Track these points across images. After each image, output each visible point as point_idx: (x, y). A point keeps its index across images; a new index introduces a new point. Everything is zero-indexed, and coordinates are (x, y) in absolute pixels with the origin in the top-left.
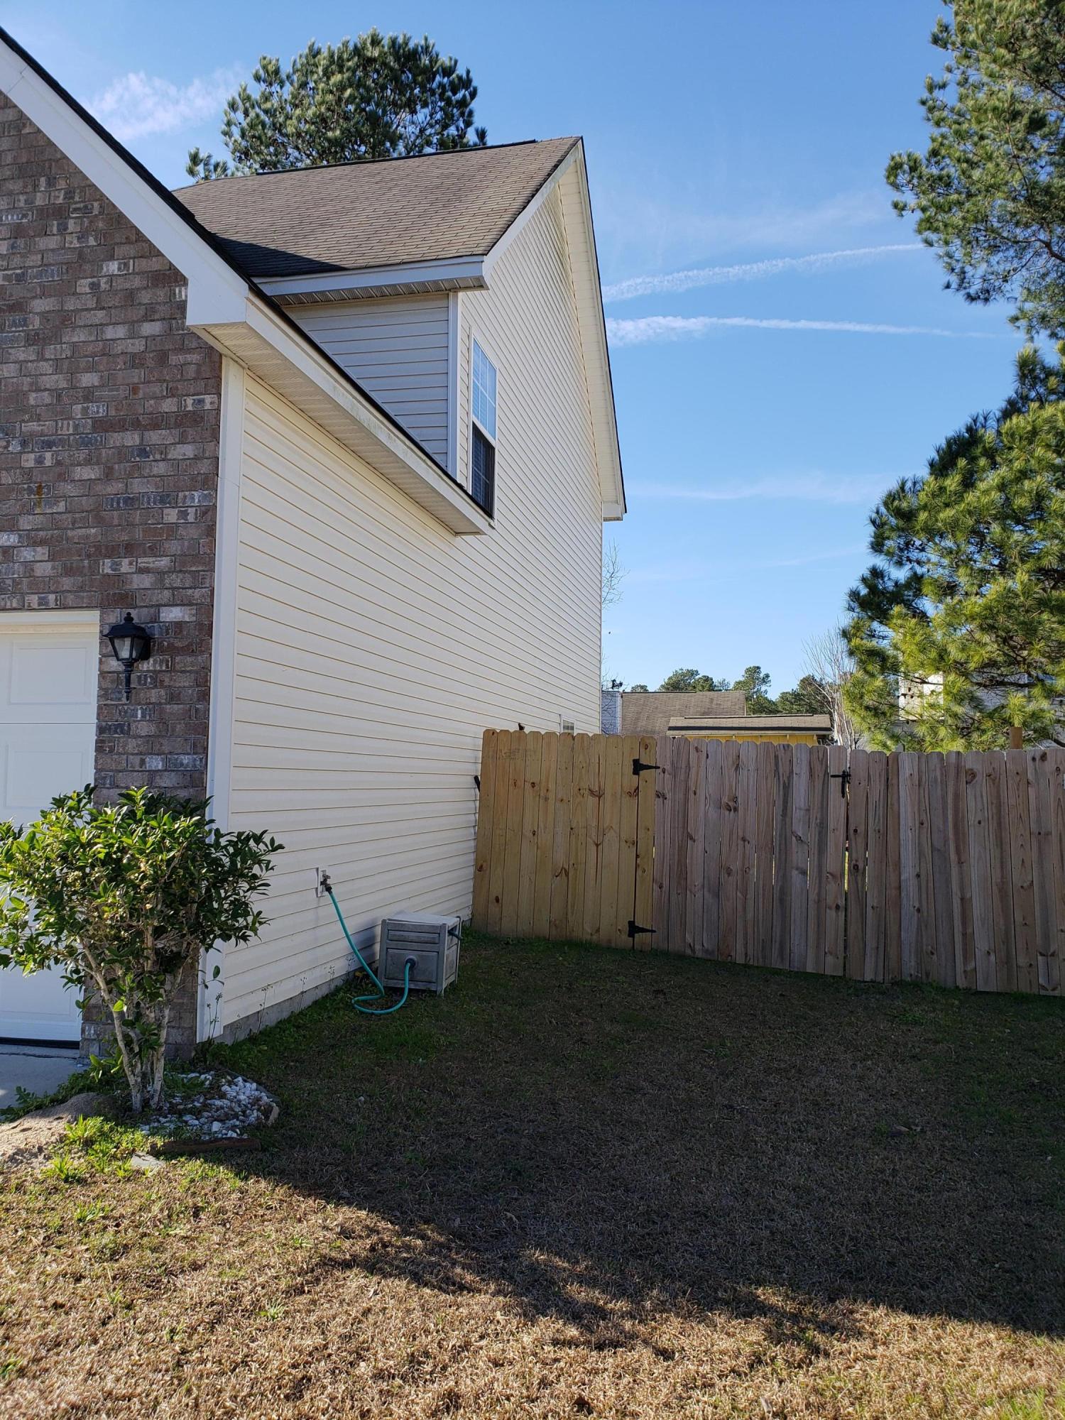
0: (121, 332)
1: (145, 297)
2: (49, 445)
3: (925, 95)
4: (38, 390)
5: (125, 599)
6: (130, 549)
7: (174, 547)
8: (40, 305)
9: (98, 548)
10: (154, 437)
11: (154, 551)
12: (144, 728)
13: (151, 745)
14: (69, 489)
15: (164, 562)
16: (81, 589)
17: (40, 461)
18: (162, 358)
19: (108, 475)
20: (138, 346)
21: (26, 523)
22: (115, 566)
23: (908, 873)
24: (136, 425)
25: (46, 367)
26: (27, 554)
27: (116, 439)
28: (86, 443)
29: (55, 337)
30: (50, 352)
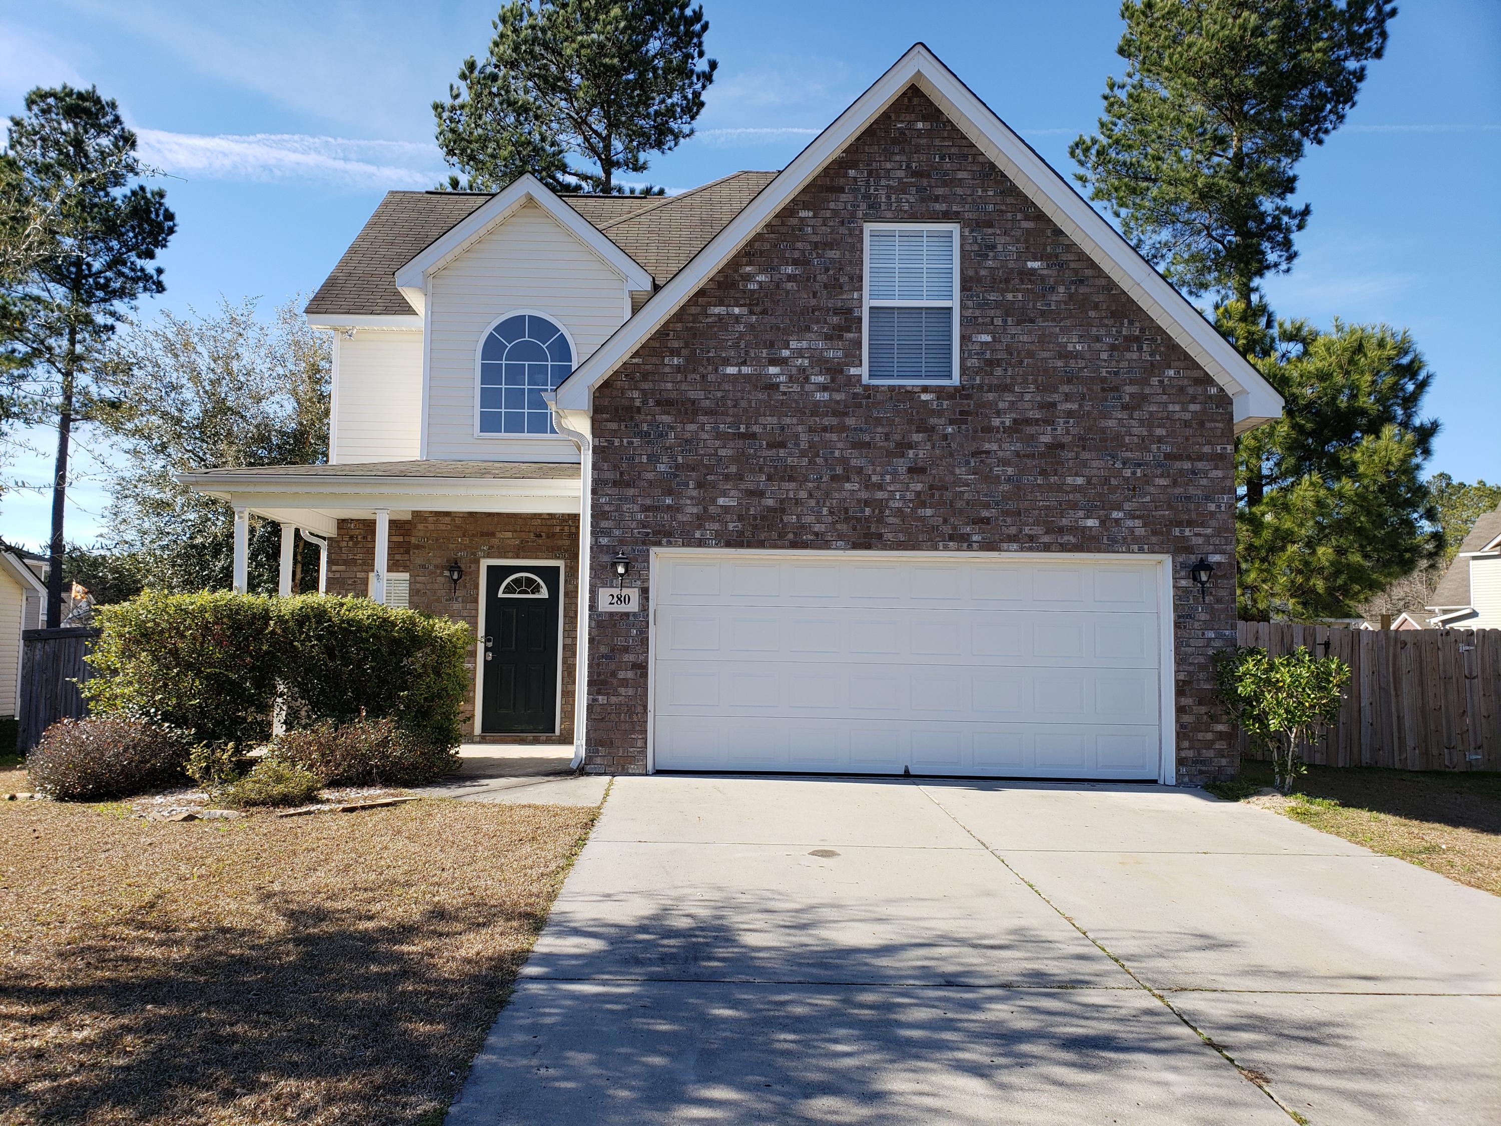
0: (1177, 408)
1: (1191, 391)
2: (1139, 465)
3: (1107, 91)
4: (1130, 435)
5: (1189, 550)
6: (1190, 524)
7: (1214, 523)
8: (1129, 389)
9: (1171, 522)
10: (1200, 465)
11: (1203, 525)
12: (1203, 617)
13: (1208, 625)
14: (1152, 490)
15: (1209, 531)
16: (1162, 543)
17: (1134, 473)
18: (1202, 424)
19: (1175, 483)
20: (1188, 416)
21: (1127, 506)
22: (1182, 532)
23: (1365, 703)
24: (1189, 458)
25: (1134, 423)
26: (1130, 523)
27: (1178, 465)
28: (1160, 466)
29: (1138, 407)
30: (1136, 414)
